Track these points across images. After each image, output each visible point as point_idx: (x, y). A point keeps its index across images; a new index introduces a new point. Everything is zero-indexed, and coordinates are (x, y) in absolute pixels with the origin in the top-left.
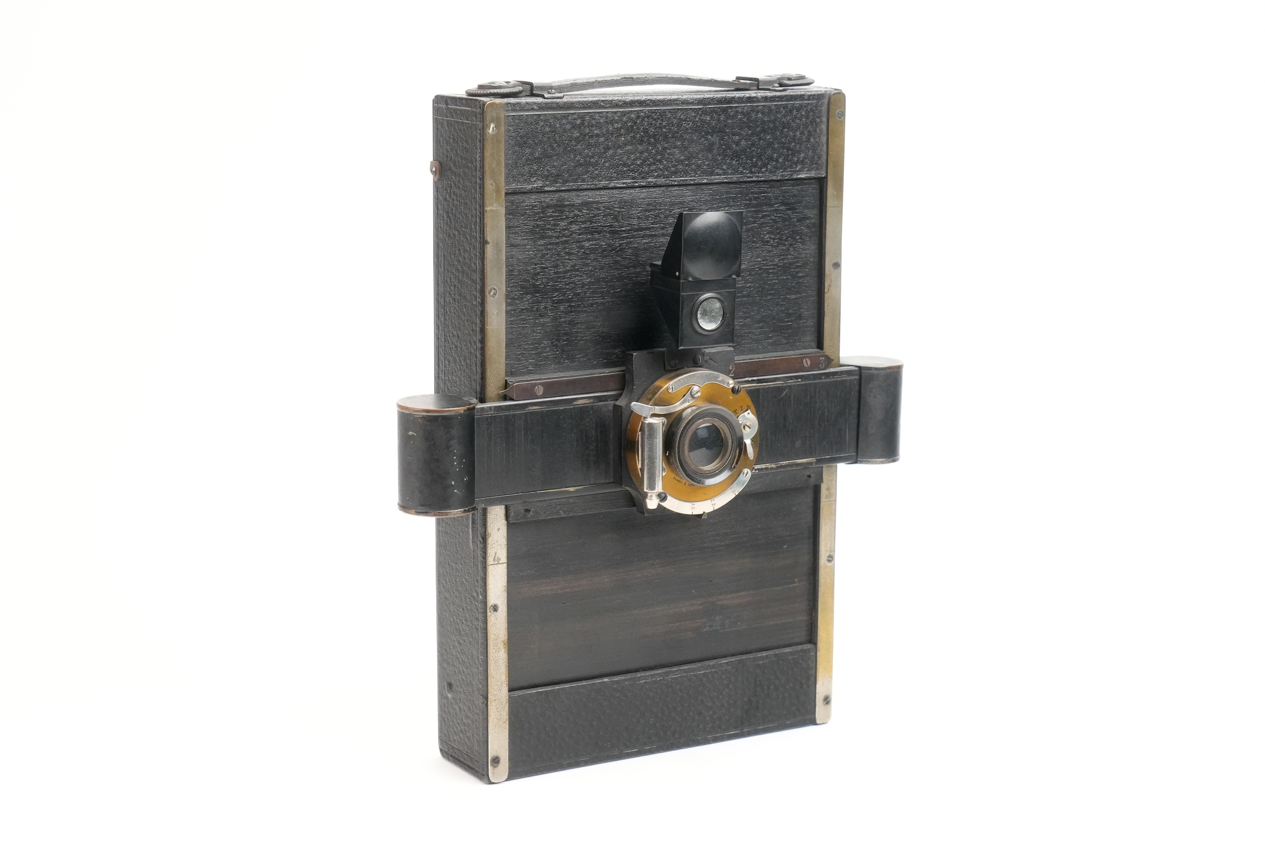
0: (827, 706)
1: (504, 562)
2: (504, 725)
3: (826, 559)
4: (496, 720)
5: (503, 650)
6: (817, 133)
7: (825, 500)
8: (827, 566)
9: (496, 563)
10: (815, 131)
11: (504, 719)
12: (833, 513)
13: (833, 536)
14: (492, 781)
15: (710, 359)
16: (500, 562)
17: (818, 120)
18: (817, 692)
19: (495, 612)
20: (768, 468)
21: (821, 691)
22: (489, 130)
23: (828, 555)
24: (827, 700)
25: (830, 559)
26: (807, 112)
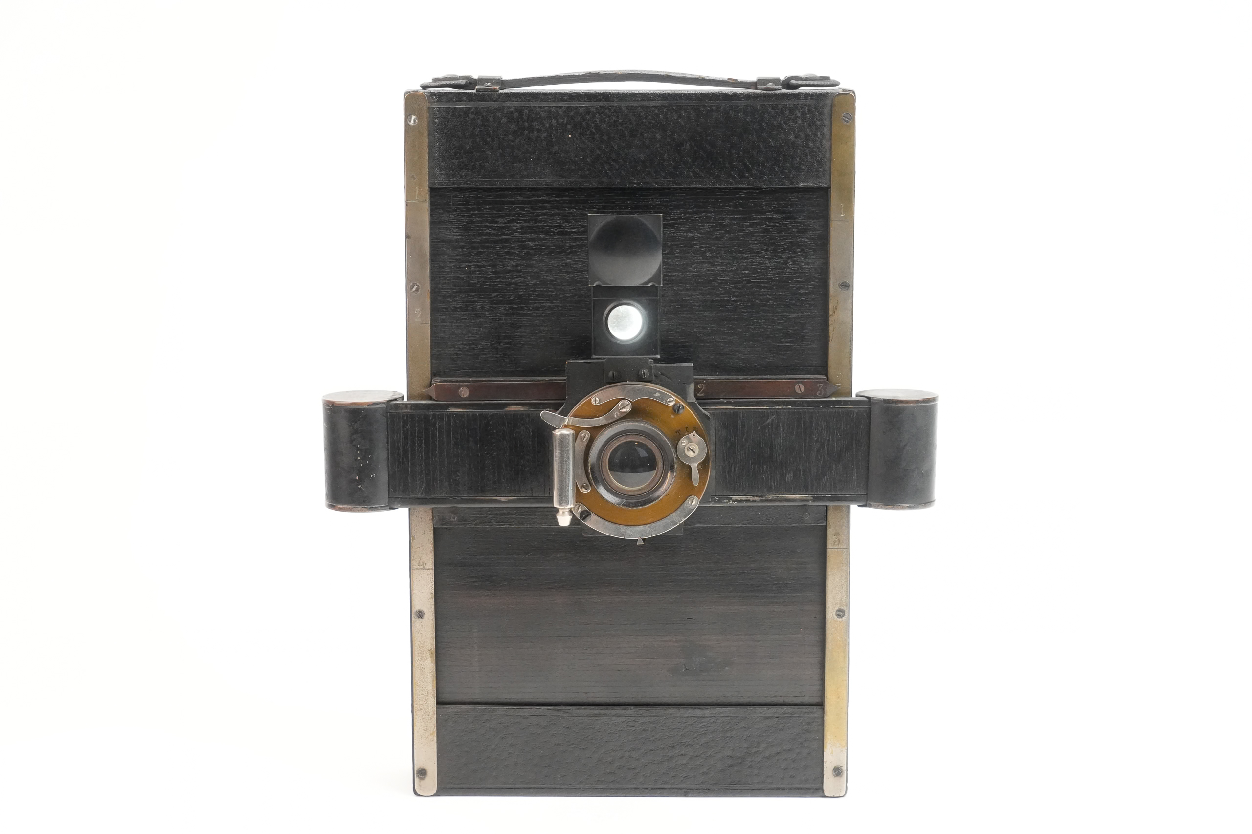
0: (837, 778)
1: (431, 568)
2: (431, 737)
3: (835, 613)
4: (422, 731)
5: (430, 659)
6: (819, 138)
7: (832, 547)
8: (836, 621)
9: (421, 567)
10: (816, 135)
11: (432, 730)
12: (846, 563)
13: (844, 588)
14: (419, 793)
15: (662, 374)
16: (426, 567)
17: (819, 123)
18: (825, 760)
19: (420, 619)
20: (749, 500)
21: (830, 759)
22: (410, 122)
23: (837, 608)
24: (838, 771)
25: (841, 613)
26: (804, 114)
